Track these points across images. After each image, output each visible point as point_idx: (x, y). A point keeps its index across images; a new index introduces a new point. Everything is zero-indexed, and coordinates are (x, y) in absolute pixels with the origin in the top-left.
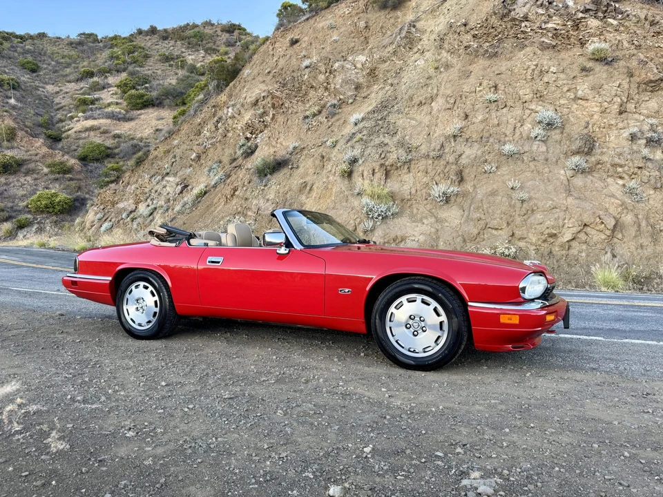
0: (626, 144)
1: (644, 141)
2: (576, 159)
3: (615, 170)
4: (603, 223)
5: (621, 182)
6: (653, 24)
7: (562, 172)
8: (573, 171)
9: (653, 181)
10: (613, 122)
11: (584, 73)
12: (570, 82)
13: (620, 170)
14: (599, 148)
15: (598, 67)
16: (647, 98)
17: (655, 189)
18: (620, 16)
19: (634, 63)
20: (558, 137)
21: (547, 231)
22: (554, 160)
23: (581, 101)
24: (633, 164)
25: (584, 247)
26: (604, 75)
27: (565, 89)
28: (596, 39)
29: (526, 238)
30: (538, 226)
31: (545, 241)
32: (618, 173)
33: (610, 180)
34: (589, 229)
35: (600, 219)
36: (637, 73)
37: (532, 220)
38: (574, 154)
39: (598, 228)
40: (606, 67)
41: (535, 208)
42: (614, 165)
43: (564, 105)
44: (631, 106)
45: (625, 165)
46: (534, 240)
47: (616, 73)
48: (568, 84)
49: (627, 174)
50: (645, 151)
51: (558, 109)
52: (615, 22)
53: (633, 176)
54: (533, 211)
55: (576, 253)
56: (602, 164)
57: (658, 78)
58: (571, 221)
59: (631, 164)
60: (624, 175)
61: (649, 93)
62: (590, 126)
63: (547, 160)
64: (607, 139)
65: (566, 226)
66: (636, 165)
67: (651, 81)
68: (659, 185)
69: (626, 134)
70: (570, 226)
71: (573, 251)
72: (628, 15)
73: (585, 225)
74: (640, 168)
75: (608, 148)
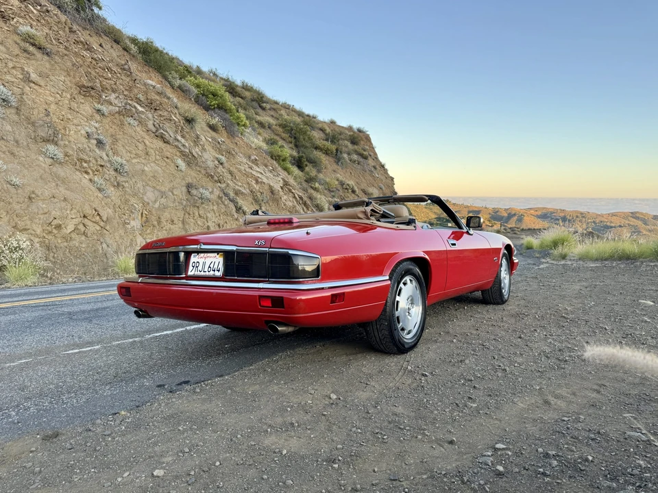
0: (84, 140)
1: (95, 142)
2: (51, 148)
3: (80, 164)
4: (98, 214)
5: (86, 176)
6: (71, 31)
7: (41, 159)
8: (51, 160)
9: (112, 180)
10: (70, 117)
11: (25, 54)
12: (15, 60)
13: (85, 165)
14: (62, 140)
15: (39, 55)
16: (83, 101)
17: (114, 186)
18: (39, 8)
19: (69, 64)
20: (15, 118)
21: (55, 222)
22: (25, 144)
23: (33, 85)
24: (97, 161)
25: (83, 238)
26: (48, 65)
27: (11, 65)
28: (21, 20)
29: (29, 229)
30: (42, 217)
31: (50, 232)
32: (84, 168)
33: (78, 173)
34: (86, 220)
35: (96, 210)
36: (72, 73)
37: (33, 208)
38: (44, 141)
39: (94, 220)
40: (46, 57)
41: (33, 196)
42: (81, 160)
43: (13, 82)
44: (74, 105)
45: (90, 161)
46: (39, 231)
47: (58, 68)
48: (11, 60)
49: (92, 170)
50: (97, 151)
51: (6, 84)
52: (35, 11)
53: (96, 173)
54: (30, 198)
55: (77, 245)
56: (68, 156)
57: (90, 85)
58: (73, 212)
59: (94, 161)
60: (90, 171)
61: (83, 97)
62: (52, 115)
63: (17, 142)
64: (67, 132)
65: (70, 216)
66: (99, 163)
67: (84, 86)
68: (116, 184)
69: (83, 132)
70: (74, 217)
71: (74, 242)
72: (48, 11)
73: (84, 217)
74: (102, 166)
75: (69, 142)
